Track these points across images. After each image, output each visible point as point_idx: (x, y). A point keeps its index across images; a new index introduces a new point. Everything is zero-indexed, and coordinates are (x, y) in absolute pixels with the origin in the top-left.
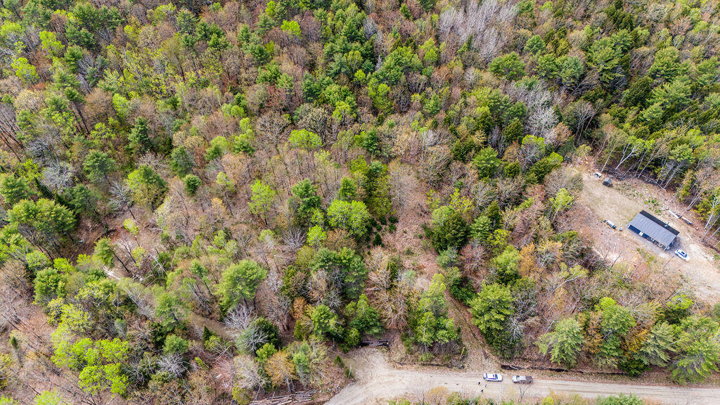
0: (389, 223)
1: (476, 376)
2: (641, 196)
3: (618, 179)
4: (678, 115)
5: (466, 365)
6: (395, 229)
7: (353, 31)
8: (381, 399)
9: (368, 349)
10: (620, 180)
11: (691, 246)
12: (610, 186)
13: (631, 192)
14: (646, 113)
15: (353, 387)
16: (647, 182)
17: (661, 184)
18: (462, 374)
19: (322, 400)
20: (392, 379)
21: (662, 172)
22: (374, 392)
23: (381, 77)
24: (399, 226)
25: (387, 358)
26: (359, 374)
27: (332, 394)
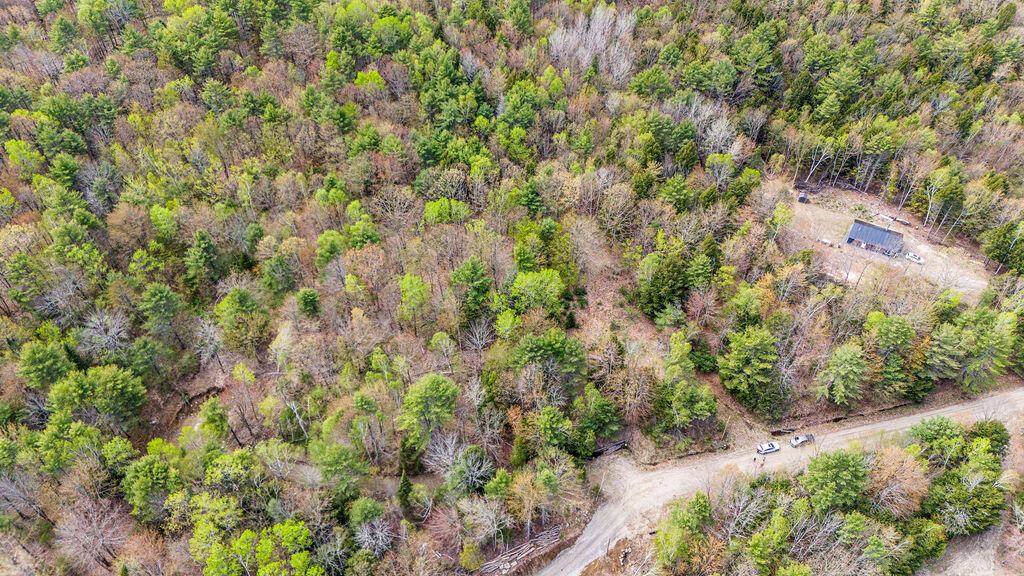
0: (575, 298)
1: (748, 453)
2: (845, 205)
3: (812, 192)
4: (856, 105)
5: (731, 444)
6: (587, 303)
7: (450, 73)
8: (647, 512)
9: (605, 459)
10: (814, 193)
11: (919, 247)
12: (808, 202)
13: (832, 203)
14: (822, 110)
15: (606, 508)
16: (844, 189)
17: (860, 188)
18: (730, 455)
19: (572, 535)
20: (649, 484)
21: (860, 173)
22: (636, 507)
23: (511, 120)
24: (590, 298)
25: (634, 462)
26: (606, 489)
27: (583, 525)
